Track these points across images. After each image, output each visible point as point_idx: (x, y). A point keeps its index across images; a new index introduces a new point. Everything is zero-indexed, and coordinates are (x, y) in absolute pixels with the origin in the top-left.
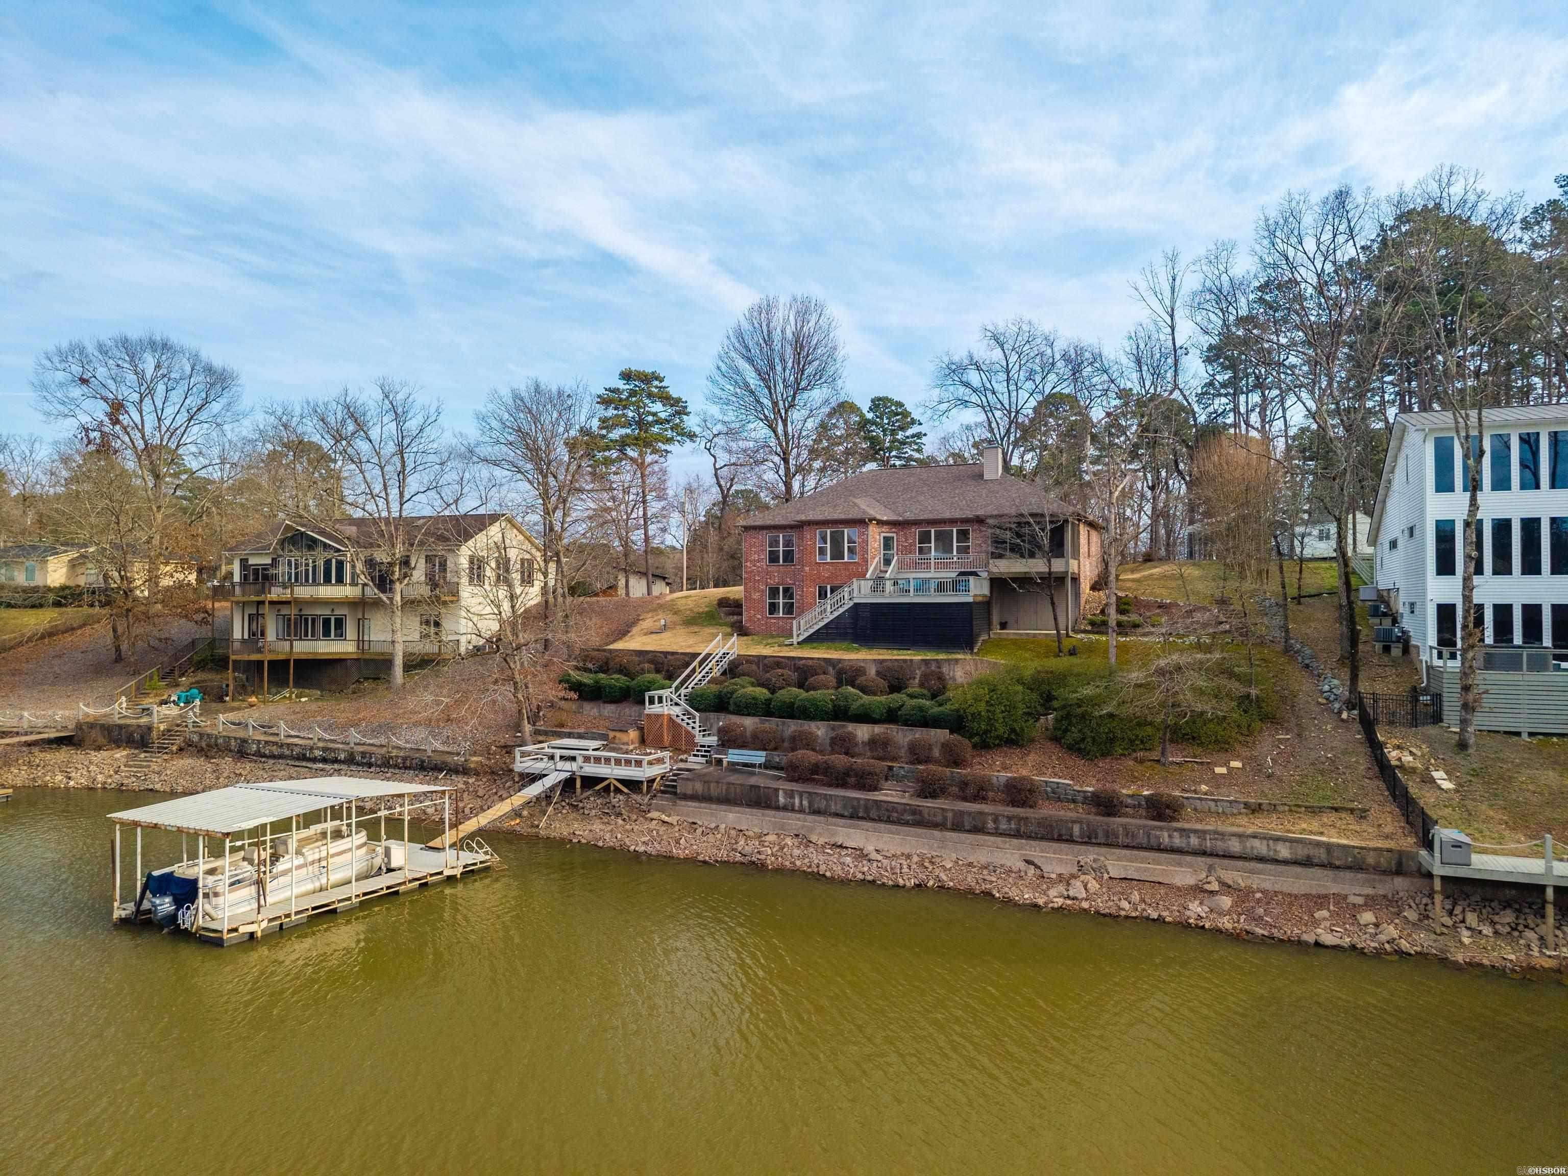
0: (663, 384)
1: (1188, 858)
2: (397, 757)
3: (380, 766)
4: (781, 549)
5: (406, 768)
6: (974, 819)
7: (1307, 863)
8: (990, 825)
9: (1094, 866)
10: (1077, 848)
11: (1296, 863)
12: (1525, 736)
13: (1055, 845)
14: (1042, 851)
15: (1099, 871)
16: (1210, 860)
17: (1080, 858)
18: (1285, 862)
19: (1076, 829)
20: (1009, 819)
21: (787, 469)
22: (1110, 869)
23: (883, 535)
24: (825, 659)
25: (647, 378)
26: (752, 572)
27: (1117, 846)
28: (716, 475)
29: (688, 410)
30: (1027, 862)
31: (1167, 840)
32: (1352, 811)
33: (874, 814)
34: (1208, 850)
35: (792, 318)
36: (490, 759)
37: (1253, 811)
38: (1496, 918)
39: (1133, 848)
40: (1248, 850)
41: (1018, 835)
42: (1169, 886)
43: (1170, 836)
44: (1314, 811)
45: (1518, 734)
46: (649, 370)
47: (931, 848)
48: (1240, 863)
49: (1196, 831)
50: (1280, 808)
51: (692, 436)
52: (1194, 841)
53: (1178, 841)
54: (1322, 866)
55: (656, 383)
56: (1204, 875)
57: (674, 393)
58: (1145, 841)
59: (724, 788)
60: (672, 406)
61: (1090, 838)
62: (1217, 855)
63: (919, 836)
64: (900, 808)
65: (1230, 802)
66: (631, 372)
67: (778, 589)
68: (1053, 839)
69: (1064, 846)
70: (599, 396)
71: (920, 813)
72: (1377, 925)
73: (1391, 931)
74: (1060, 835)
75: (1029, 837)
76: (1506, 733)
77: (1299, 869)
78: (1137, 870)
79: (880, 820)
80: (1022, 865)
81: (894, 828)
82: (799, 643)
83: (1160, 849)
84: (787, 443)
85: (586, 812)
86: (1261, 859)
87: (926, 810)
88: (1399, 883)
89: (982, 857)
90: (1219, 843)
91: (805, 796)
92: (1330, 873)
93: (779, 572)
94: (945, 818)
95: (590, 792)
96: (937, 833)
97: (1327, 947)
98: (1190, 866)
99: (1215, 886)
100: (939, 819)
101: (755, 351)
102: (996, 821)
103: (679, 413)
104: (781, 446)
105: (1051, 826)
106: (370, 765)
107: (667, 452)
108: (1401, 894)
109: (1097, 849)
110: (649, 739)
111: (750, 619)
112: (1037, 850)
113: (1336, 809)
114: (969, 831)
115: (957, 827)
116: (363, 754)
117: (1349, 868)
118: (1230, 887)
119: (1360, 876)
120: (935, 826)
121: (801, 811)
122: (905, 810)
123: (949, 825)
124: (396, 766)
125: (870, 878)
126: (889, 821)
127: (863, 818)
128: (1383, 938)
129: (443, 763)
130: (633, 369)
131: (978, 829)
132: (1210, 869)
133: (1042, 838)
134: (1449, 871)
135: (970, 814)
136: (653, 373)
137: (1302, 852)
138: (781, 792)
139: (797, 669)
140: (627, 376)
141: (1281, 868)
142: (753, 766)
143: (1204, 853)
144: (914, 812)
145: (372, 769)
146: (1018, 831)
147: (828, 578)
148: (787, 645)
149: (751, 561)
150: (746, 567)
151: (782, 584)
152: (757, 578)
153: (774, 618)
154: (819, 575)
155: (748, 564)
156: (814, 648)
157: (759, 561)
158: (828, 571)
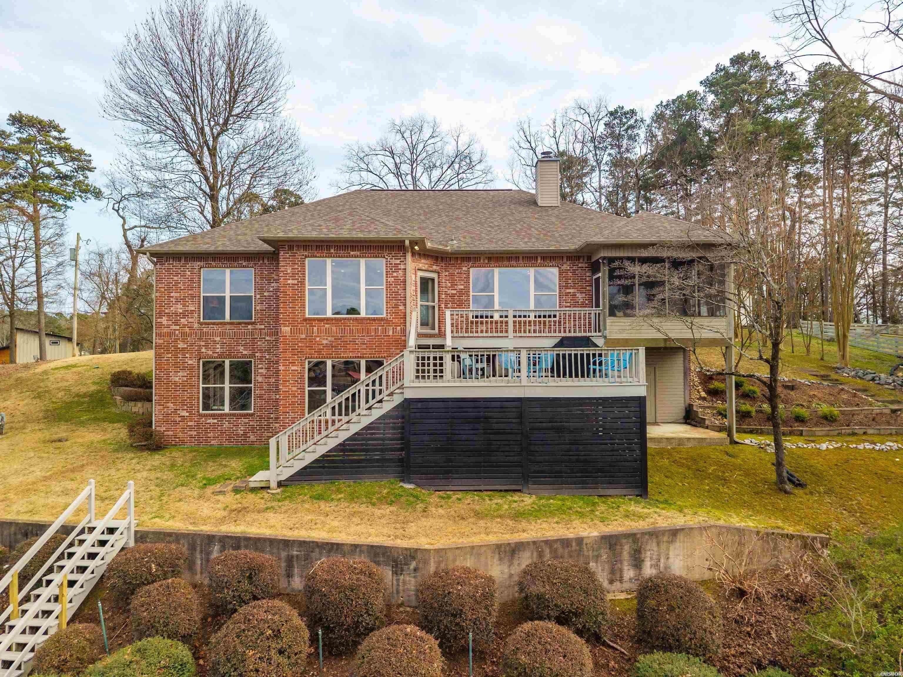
0: (63, 135)
4: (228, 294)
21: (215, 210)
23: (420, 274)
25: (43, 126)
26: (170, 334)
28: (125, 236)
29: (93, 165)
35: (224, 29)
46: (45, 117)
51: (98, 194)
55: (55, 134)
57: (76, 146)
60: (73, 159)
66: (21, 116)
67: (221, 365)
82: (280, 484)
84: (216, 178)
93: (222, 334)
101: (175, 58)
103: (83, 169)
104: (207, 179)
107: (67, 207)
111: (166, 419)
130: (24, 112)
136: (51, 122)
140: (17, 121)
147: (330, 346)
148: (253, 490)
149: (169, 316)
150: (160, 325)
151: (229, 356)
152: (181, 345)
153: (213, 416)
154: (310, 342)
155: (164, 320)
156: (319, 497)
157: (184, 315)
158: (328, 332)
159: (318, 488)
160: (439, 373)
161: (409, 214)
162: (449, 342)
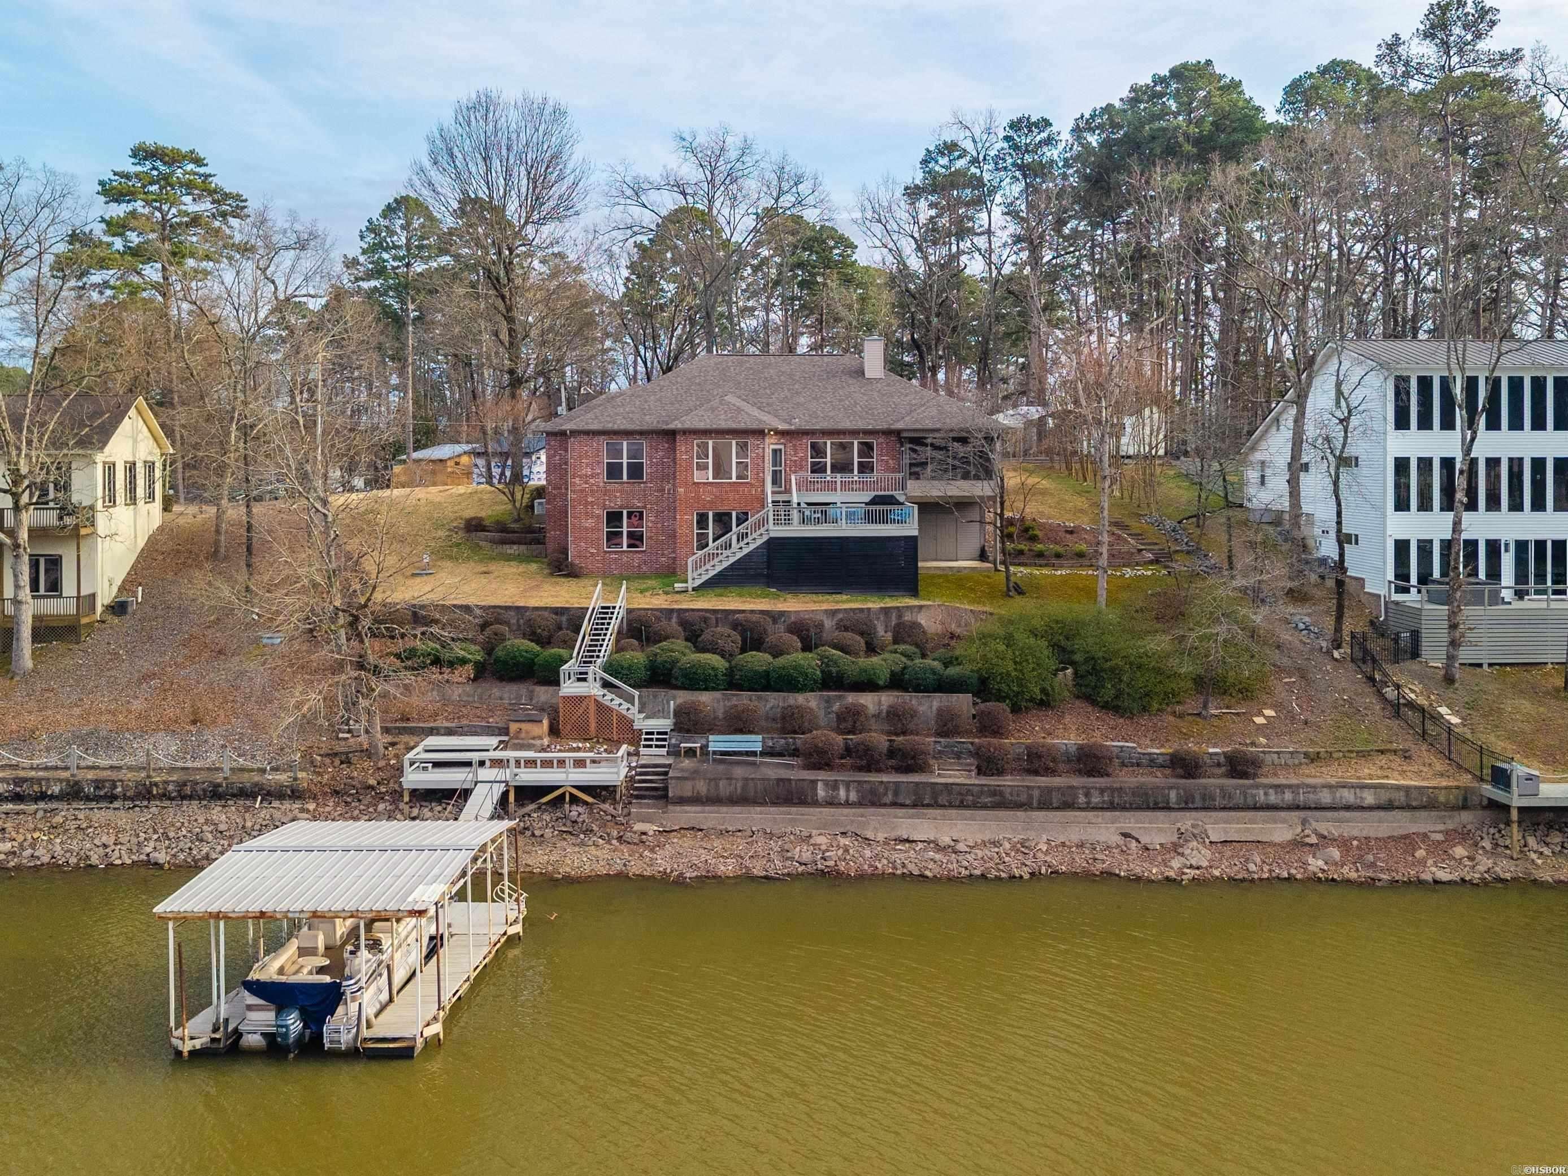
1: (1283, 814)
2: (166, 782)
3: (132, 799)
4: (625, 461)
5: (183, 798)
6: (1063, 795)
7: (1389, 807)
8: (1082, 799)
9: (1195, 831)
10: (1173, 814)
11: (1379, 807)
12: (1485, 667)
13: (1149, 814)
14: (1137, 822)
15: (1201, 836)
16: (1302, 814)
17: (1179, 825)
18: (1371, 808)
19: (1173, 795)
20: (1102, 791)
22: (1210, 833)
23: (772, 447)
24: (762, 612)
25: (172, 158)
26: (582, 491)
27: (1215, 809)
30: (1126, 835)
31: (1262, 798)
32: (1395, 752)
33: (942, 799)
34: (1301, 804)
36: (319, 774)
37: (1312, 761)
38: (1548, 840)
39: (1230, 809)
40: (1337, 800)
41: (1112, 807)
42: (1271, 844)
43: (1266, 794)
44: (1364, 755)
45: (1480, 665)
47: (1014, 830)
48: (1329, 814)
49: (1290, 786)
50: (1335, 755)
52: (1288, 796)
53: (1273, 798)
54: (1401, 808)
55: (192, 167)
56: (1299, 830)
58: (1242, 801)
59: (739, 785)
61: (1186, 803)
62: (1310, 808)
63: (998, 819)
64: (976, 789)
65: (1292, 753)
67: (620, 514)
68: (1148, 808)
69: (1160, 814)
70: (102, 183)
71: (1001, 794)
72: (1471, 858)
73: (1485, 863)
74: (1156, 803)
75: (1124, 808)
76: (1471, 665)
77: (1382, 814)
78: (1238, 831)
79: (951, 806)
80: (1118, 839)
81: (968, 813)
82: (694, 589)
83: (1256, 808)
85: (537, 833)
86: (1348, 808)
87: (1009, 790)
88: (1466, 817)
89: (1073, 835)
90: (1311, 796)
91: (852, 786)
92: (1407, 814)
93: (621, 491)
94: (1031, 797)
95: (532, 807)
96: (1020, 814)
97: (1444, 883)
98: (1284, 821)
99: (1313, 840)
100: (1023, 798)
102: (1087, 795)
105: (1146, 794)
106: (112, 798)
108: (1469, 827)
109: (1194, 814)
110: (564, 728)
111: (579, 554)
112: (1130, 822)
113: (1382, 752)
114: (1058, 809)
115: (1045, 805)
116: (98, 784)
117: (1424, 807)
118: (1325, 837)
119: (1433, 813)
120: (1019, 806)
121: (848, 804)
122: (982, 792)
123: (1035, 805)
124: (165, 796)
125: (977, 872)
126: (962, 805)
127: (928, 806)
128: (1481, 868)
129: (256, 784)
131: (1068, 805)
132: (1304, 822)
133: (1139, 808)
134: (1525, 802)
135: (1059, 789)
137: (1384, 796)
138: (820, 785)
139: (735, 626)
140: (142, 153)
141: (1367, 814)
142: (754, 754)
143: (1298, 808)
144: (994, 793)
145: (116, 804)
146: (1112, 803)
147: (711, 502)
148: (678, 592)
149: (580, 477)
150: (574, 484)
151: (626, 507)
152: (590, 499)
153: (615, 552)
154: (698, 498)
155: (577, 480)
156: (721, 595)
157: (592, 476)
158: (711, 493)
159: (718, 591)
160: (788, 521)
161: (757, 387)
162: (795, 500)
